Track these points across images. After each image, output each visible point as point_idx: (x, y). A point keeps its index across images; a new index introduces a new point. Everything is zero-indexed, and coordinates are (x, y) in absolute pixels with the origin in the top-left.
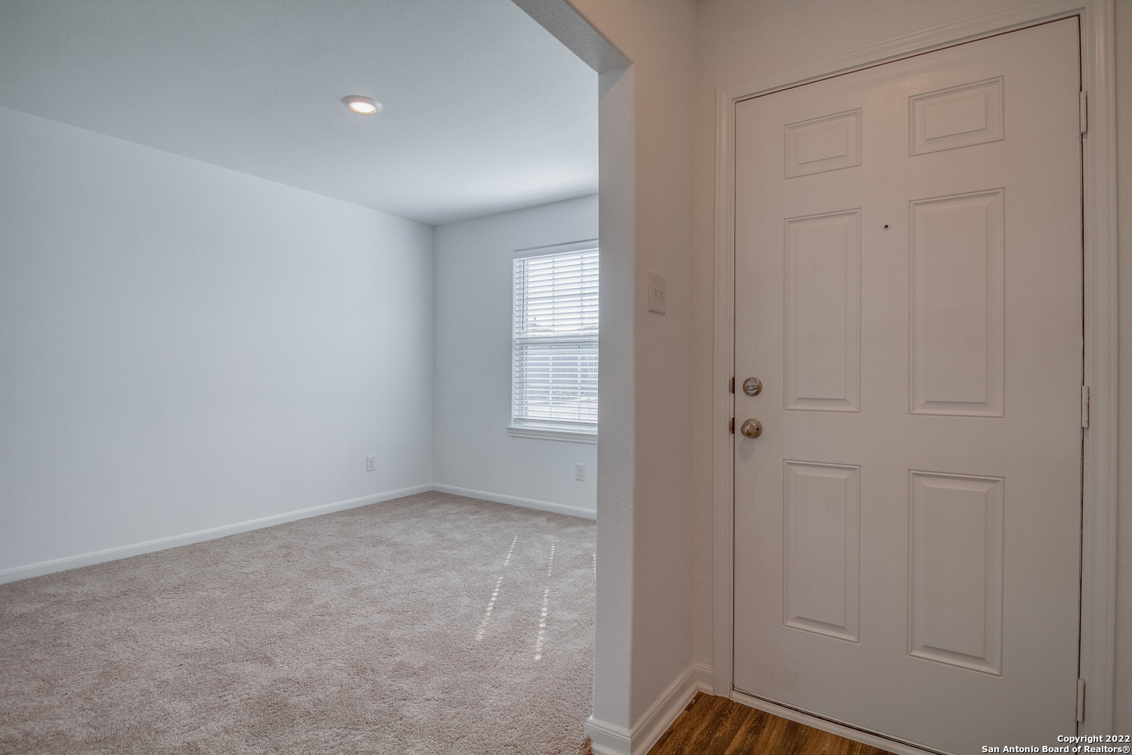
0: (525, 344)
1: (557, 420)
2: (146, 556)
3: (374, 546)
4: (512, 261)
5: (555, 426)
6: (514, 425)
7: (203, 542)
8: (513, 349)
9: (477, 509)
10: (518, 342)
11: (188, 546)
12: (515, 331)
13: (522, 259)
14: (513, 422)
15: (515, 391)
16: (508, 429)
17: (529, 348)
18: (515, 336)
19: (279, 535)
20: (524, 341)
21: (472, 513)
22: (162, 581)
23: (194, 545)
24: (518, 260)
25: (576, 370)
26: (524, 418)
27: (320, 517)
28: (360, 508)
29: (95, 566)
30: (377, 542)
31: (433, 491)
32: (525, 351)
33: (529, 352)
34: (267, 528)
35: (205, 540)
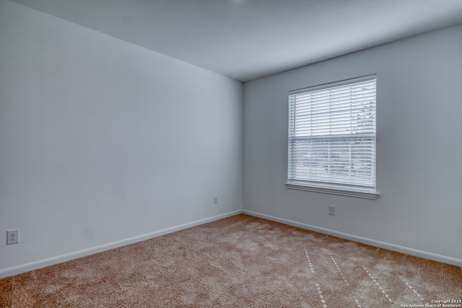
0: (295, 140)
1: (316, 181)
2: (114, 250)
3: (228, 250)
4: (288, 96)
5: (315, 184)
6: (289, 183)
7: (141, 242)
8: (289, 143)
9: (271, 227)
10: (291, 139)
11: (134, 244)
12: (290, 133)
13: (295, 95)
14: (288, 181)
15: (289, 164)
16: (286, 184)
17: (296, 142)
18: (290, 136)
19: (177, 239)
20: (294, 138)
21: (270, 229)
22: (123, 271)
23: (136, 243)
24: (291, 96)
25: (327, 154)
26: (294, 179)
27: (194, 227)
28: (211, 222)
29: (89, 257)
30: (229, 248)
31: (243, 214)
32: (294, 144)
33: (296, 144)
34: (170, 234)
35: (142, 240)
